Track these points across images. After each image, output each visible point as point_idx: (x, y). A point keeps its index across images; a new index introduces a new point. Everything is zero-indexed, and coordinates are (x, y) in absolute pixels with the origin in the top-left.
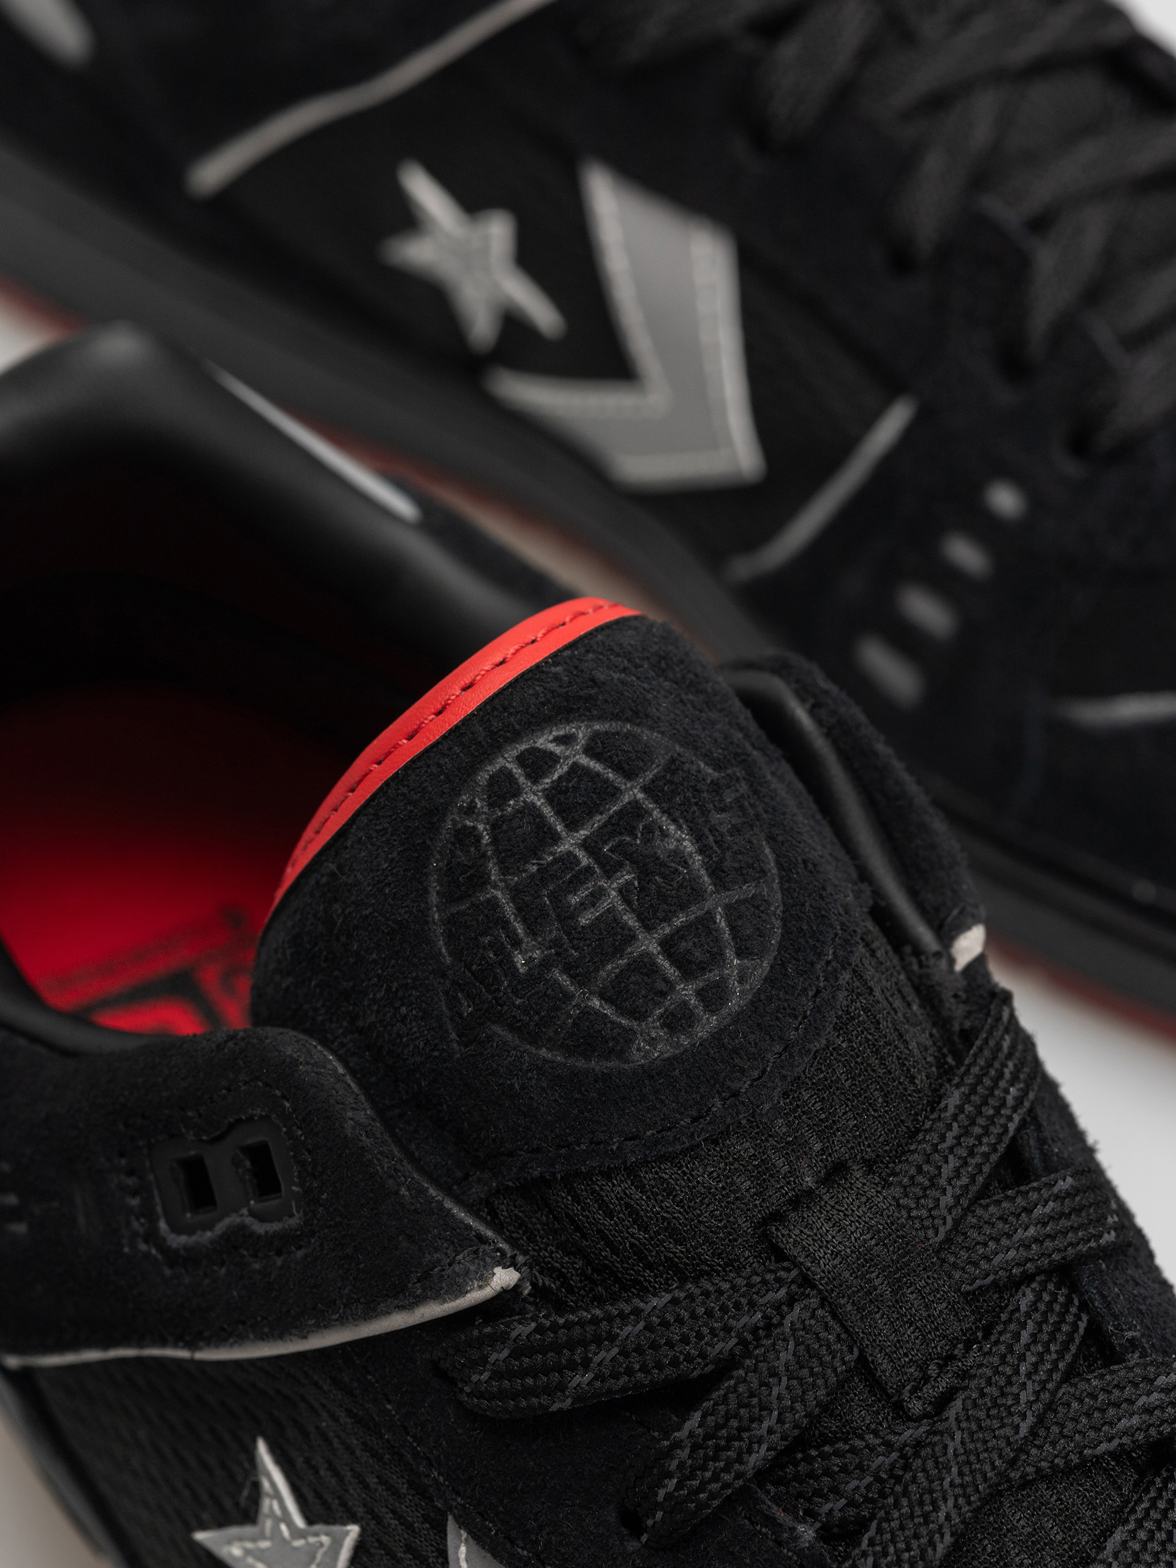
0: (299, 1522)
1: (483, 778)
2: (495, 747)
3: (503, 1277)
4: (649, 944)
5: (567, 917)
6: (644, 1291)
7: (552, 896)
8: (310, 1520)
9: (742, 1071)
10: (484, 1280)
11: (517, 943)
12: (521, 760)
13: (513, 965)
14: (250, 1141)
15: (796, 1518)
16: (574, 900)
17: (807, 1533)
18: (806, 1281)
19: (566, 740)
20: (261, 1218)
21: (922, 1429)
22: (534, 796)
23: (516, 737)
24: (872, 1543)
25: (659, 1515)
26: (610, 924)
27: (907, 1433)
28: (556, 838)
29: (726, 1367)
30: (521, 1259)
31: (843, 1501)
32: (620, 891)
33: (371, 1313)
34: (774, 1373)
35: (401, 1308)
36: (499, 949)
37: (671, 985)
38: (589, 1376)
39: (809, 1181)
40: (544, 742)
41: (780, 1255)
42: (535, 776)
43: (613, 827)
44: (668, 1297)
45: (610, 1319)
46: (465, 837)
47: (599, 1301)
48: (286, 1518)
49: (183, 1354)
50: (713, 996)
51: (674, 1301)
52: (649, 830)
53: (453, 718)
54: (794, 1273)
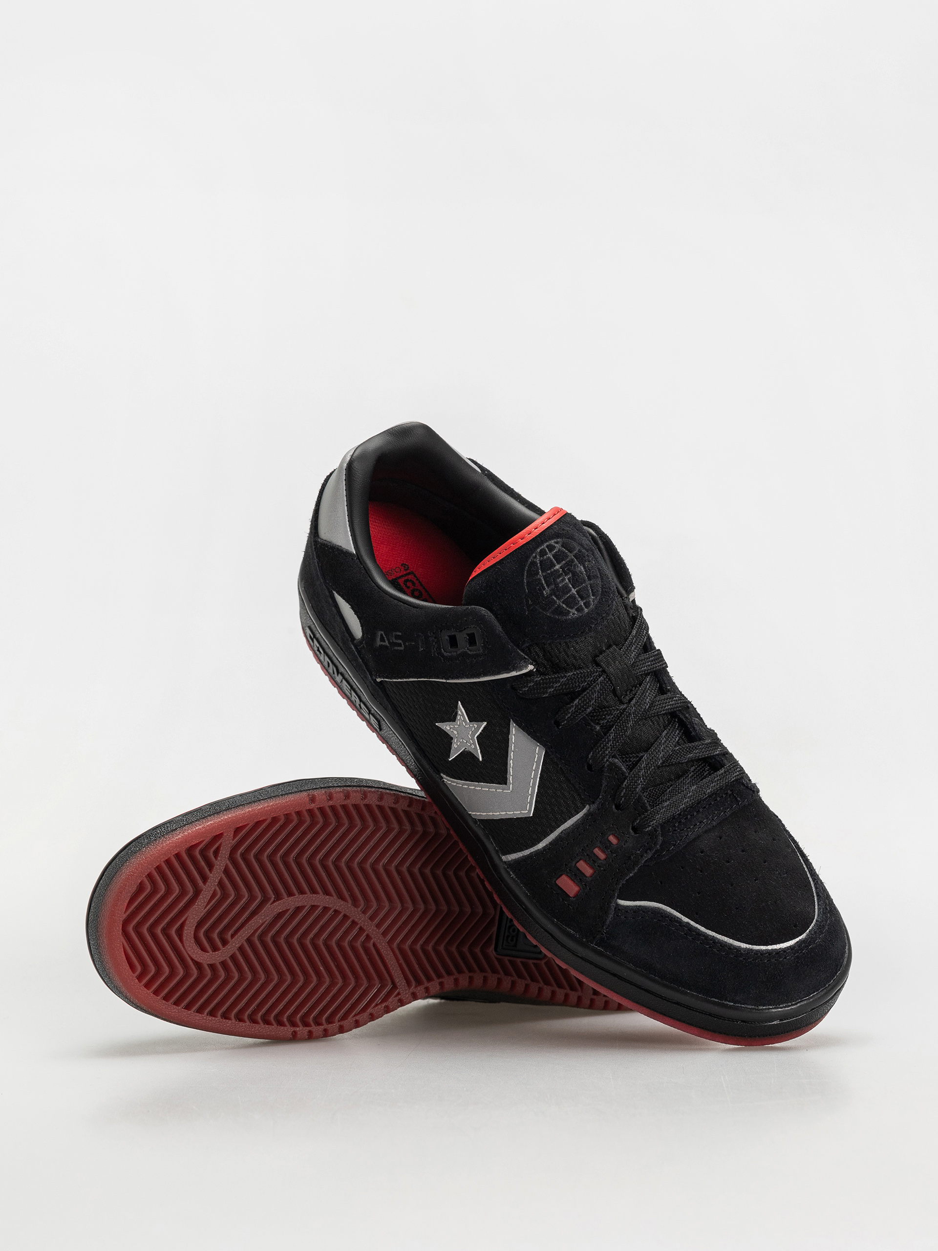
0: (468, 721)
1: (539, 550)
2: (542, 543)
3: (531, 667)
4: (574, 591)
5: (556, 585)
6: (566, 671)
7: (553, 579)
8: (470, 721)
9: (593, 623)
10: (526, 667)
11: (545, 589)
12: (547, 546)
13: (543, 594)
14: (469, 632)
15: (595, 724)
16: (558, 580)
17: (598, 728)
18: (604, 671)
19: (557, 543)
20: (470, 651)
21: (625, 706)
22: (550, 555)
23: (547, 541)
24: (614, 730)
25: (565, 722)
26: (566, 586)
27: (621, 707)
28: (555, 566)
29: (584, 689)
30: (534, 663)
31: (606, 721)
32: (568, 579)
33: (499, 673)
34: (595, 691)
35: (506, 673)
36: (540, 590)
37: (579, 601)
38: (553, 690)
39: (604, 648)
40: (552, 542)
41: (598, 665)
42: (550, 551)
43: (567, 564)
44: (572, 673)
45: (558, 677)
46: (533, 563)
47: (554, 673)
48: (465, 721)
49: (444, 681)
50: (587, 605)
51: (574, 674)
52: (575, 565)
53: (533, 536)
54: (601, 669)
